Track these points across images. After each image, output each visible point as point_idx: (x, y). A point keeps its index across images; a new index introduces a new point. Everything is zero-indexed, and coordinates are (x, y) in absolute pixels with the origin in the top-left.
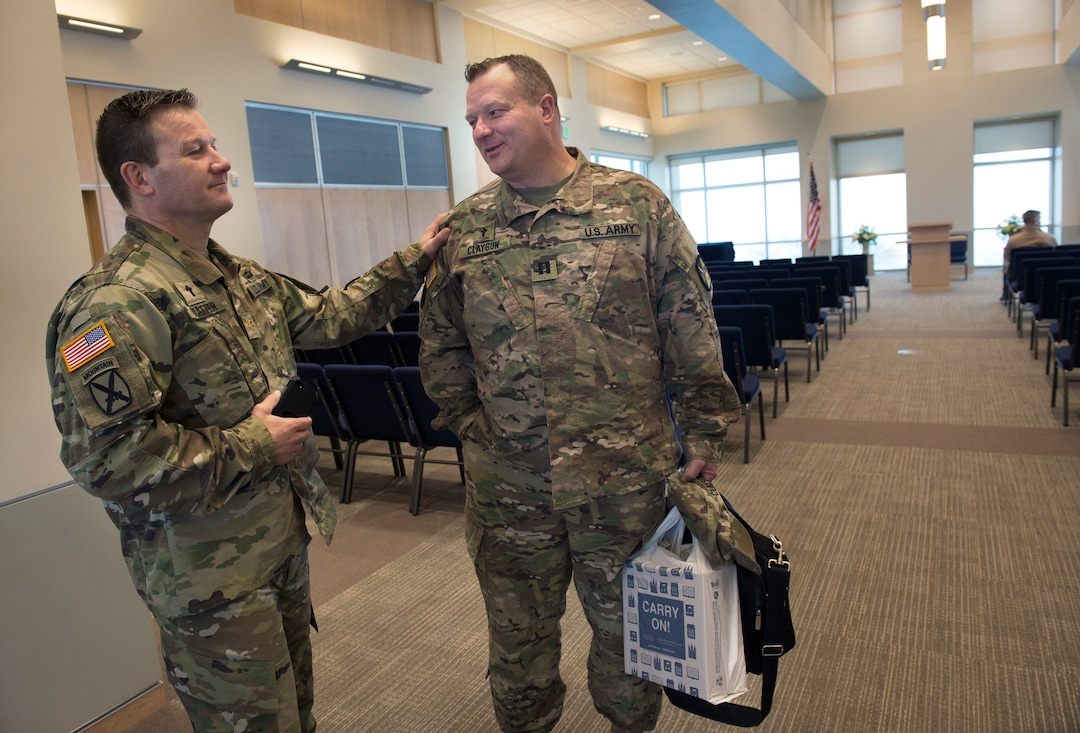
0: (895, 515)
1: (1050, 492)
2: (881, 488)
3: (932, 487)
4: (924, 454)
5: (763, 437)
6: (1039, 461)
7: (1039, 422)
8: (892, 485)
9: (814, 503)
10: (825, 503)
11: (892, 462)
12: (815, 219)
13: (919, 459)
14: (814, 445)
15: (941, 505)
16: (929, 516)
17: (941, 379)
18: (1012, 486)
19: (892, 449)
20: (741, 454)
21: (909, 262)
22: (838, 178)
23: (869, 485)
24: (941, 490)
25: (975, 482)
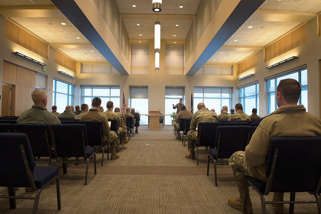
0: (146, 205)
1: (200, 189)
2: (140, 192)
3: (159, 190)
4: (156, 177)
5: (95, 174)
6: (193, 178)
7: (190, 165)
8: (144, 191)
9: (111, 202)
10: (116, 202)
11: (144, 181)
12: (124, 108)
13: (154, 179)
14: (115, 176)
15: (163, 198)
16: (160, 204)
17: (159, 152)
18: (187, 188)
19: (144, 176)
20: (84, 181)
21: (149, 122)
22: (131, 98)
23: (135, 191)
24: (163, 192)
25: (174, 187)
